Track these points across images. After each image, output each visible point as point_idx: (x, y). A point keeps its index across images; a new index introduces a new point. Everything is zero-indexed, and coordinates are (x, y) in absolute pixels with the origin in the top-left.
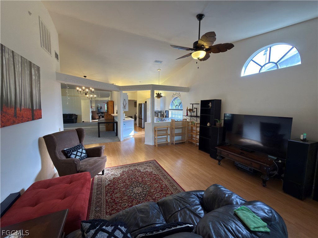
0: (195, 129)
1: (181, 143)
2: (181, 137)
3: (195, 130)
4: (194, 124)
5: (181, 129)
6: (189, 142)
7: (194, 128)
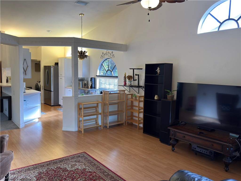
0: (137, 105)
1: (118, 126)
2: (116, 116)
3: (137, 107)
4: (136, 97)
5: (117, 105)
6: (128, 123)
7: (136, 103)
